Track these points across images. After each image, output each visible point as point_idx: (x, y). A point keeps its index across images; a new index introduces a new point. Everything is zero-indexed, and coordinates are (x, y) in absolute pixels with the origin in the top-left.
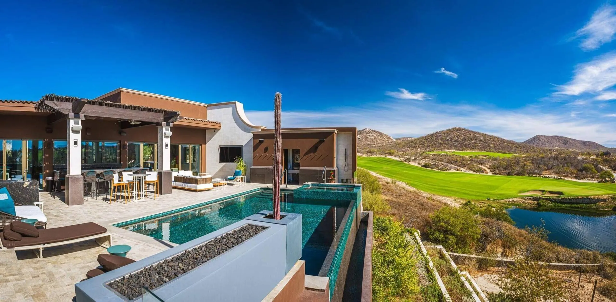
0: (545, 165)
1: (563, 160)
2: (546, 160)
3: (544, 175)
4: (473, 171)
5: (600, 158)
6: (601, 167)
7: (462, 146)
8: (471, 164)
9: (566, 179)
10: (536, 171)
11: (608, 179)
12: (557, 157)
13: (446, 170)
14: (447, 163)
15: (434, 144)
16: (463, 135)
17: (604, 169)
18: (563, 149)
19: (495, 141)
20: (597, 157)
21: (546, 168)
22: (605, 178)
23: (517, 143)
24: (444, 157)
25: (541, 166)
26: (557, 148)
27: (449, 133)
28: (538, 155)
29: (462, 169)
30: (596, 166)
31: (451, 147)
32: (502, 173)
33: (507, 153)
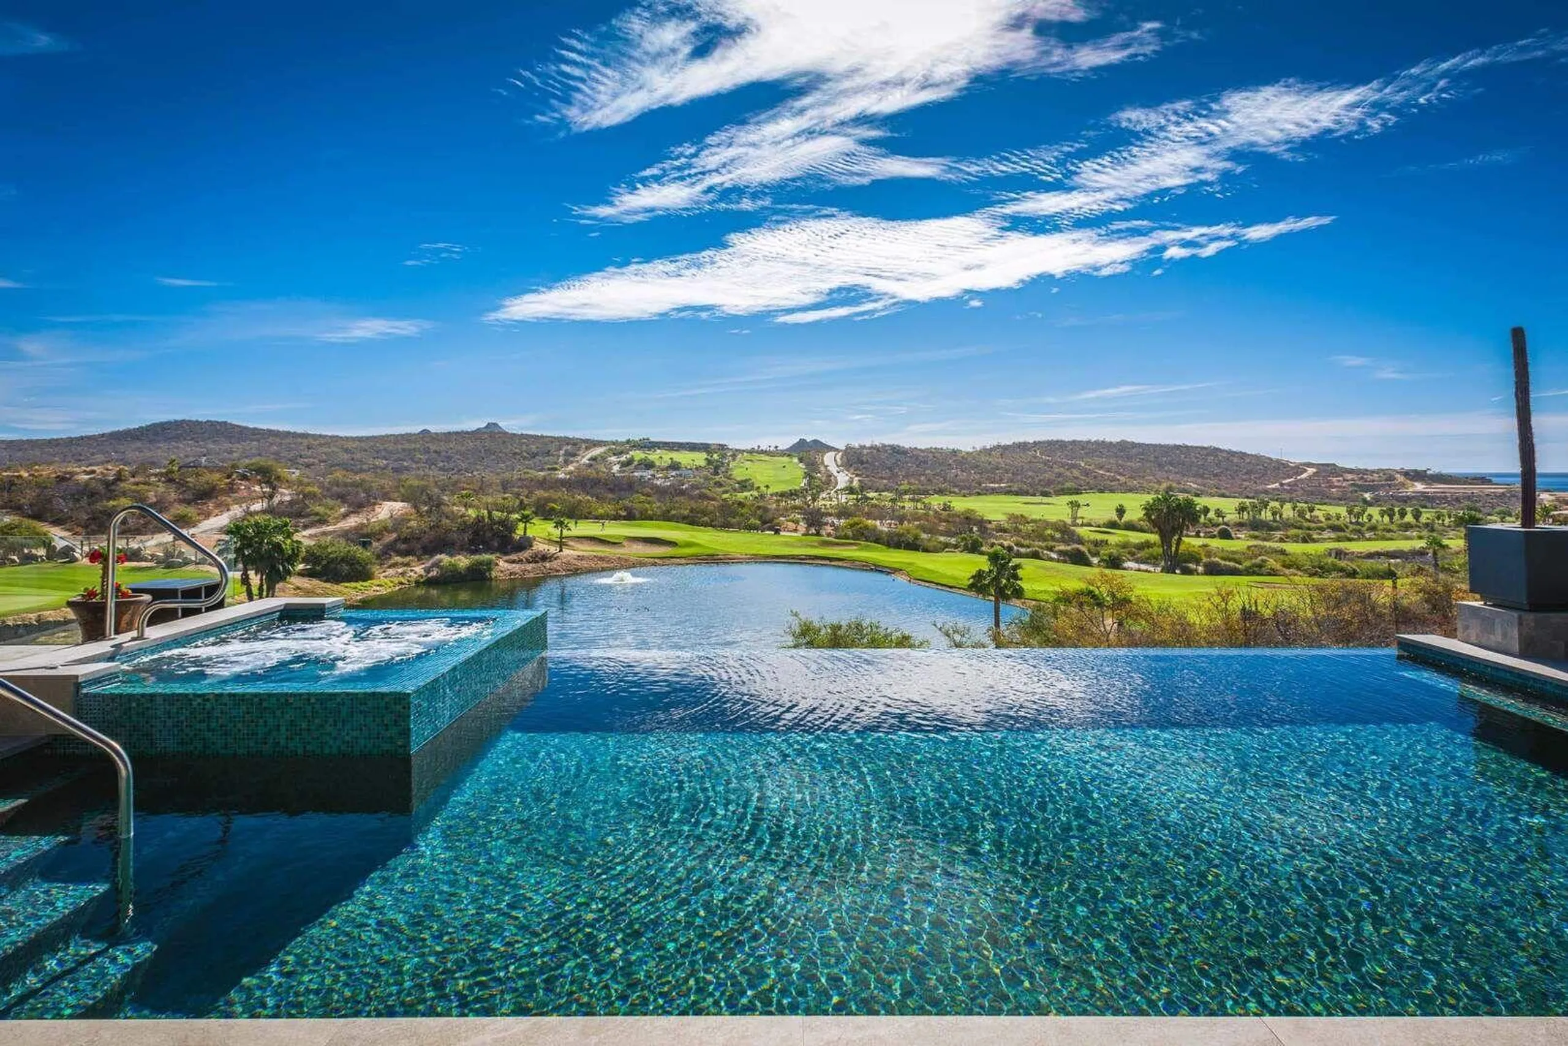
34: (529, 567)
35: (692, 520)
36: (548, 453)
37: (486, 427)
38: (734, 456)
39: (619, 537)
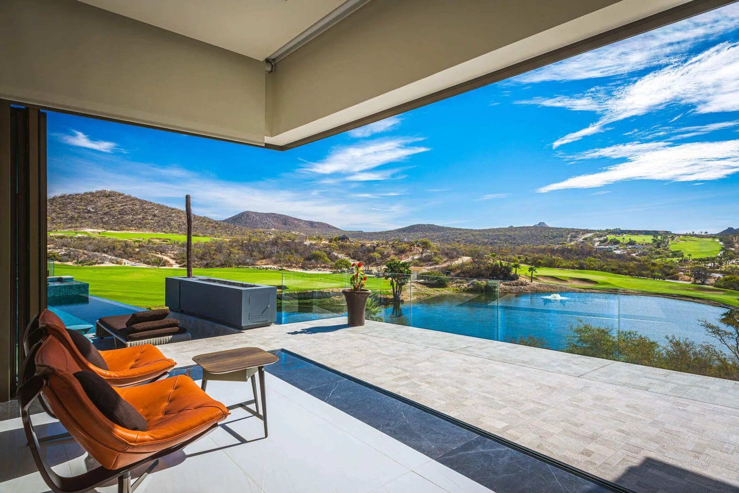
0: (260, 252)
1: (284, 245)
2: (261, 245)
3: (259, 265)
4: (146, 263)
5: (334, 244)
6: (336, 254)
7: (118, 224)
8: (142, 253)
9: (289, 270)
10: (248, 261)
11: (345, 269)
12: (276, 242)
13: (95, 264)
14: (95, 251)
15: (58, 218)
16: (120, 205)
17: (340, 257)
18: (283, 231)
19: (180, 218)
20: (330, 242)
21: (262, 256)
22: (341, 268)
23: (215, 221)
24: (85, 242)
25: (254, 254)
26: (274, 229)
27: (92, 199)
28: (250, 240)
29: (124, 261)
30: (329, 254)
31: (95, 224)
32: (197, 264)
33: (200, 236)
34: (514, 287)
35: (616, 271)
36: (562, 236)
37: (539, 224)
38: (673, 238)
39: (566, 277)
